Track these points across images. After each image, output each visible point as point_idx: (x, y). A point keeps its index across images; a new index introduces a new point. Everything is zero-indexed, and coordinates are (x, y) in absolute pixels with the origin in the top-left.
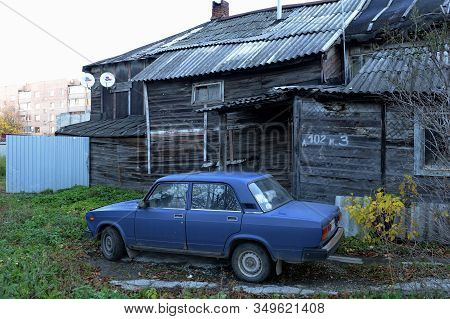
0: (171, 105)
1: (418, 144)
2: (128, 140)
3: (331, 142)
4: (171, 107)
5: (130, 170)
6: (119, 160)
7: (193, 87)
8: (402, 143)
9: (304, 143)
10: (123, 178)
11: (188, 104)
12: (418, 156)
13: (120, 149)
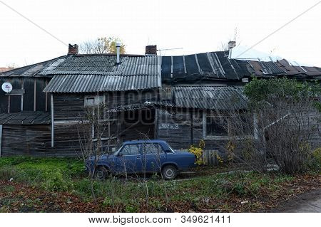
0: (70, 107)
1: (204, 128)
2: (35, 127)
3: (172, 127)
4: (69, 108)
5: (36, 145)
6: (28, 140)
7: (86, 98)
8: (198, 127)
9: (160, 128)
10: (31, 150)
11: (82, 107)
12: (204, 132)
13: (28, 132)
